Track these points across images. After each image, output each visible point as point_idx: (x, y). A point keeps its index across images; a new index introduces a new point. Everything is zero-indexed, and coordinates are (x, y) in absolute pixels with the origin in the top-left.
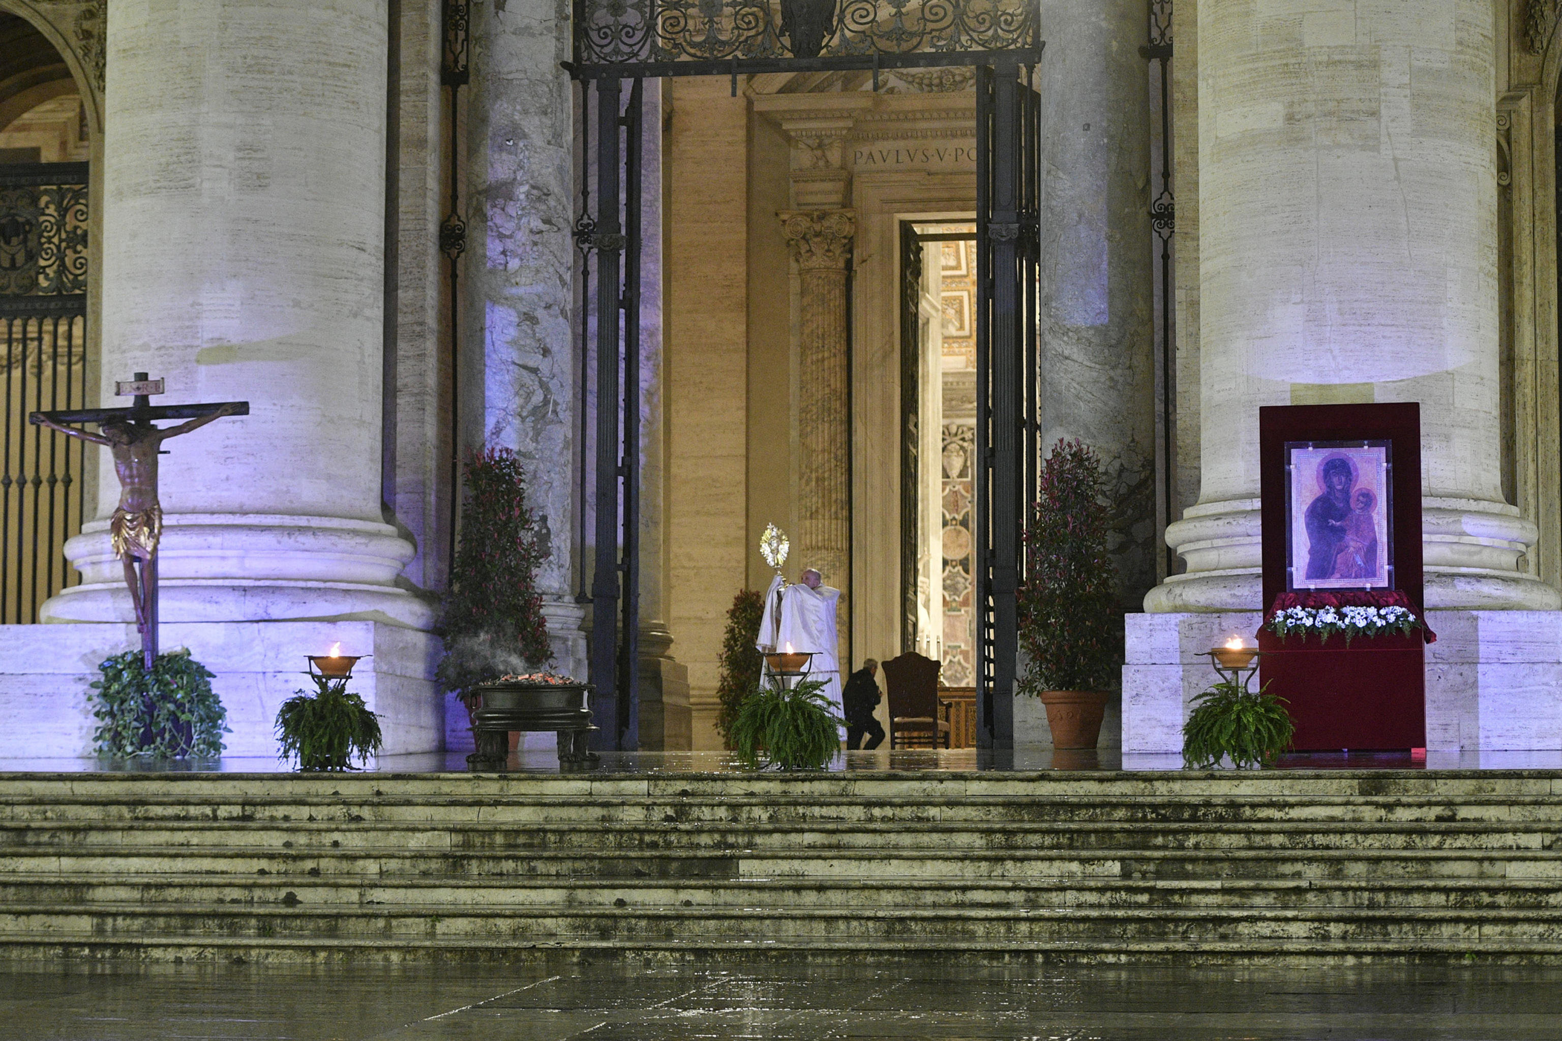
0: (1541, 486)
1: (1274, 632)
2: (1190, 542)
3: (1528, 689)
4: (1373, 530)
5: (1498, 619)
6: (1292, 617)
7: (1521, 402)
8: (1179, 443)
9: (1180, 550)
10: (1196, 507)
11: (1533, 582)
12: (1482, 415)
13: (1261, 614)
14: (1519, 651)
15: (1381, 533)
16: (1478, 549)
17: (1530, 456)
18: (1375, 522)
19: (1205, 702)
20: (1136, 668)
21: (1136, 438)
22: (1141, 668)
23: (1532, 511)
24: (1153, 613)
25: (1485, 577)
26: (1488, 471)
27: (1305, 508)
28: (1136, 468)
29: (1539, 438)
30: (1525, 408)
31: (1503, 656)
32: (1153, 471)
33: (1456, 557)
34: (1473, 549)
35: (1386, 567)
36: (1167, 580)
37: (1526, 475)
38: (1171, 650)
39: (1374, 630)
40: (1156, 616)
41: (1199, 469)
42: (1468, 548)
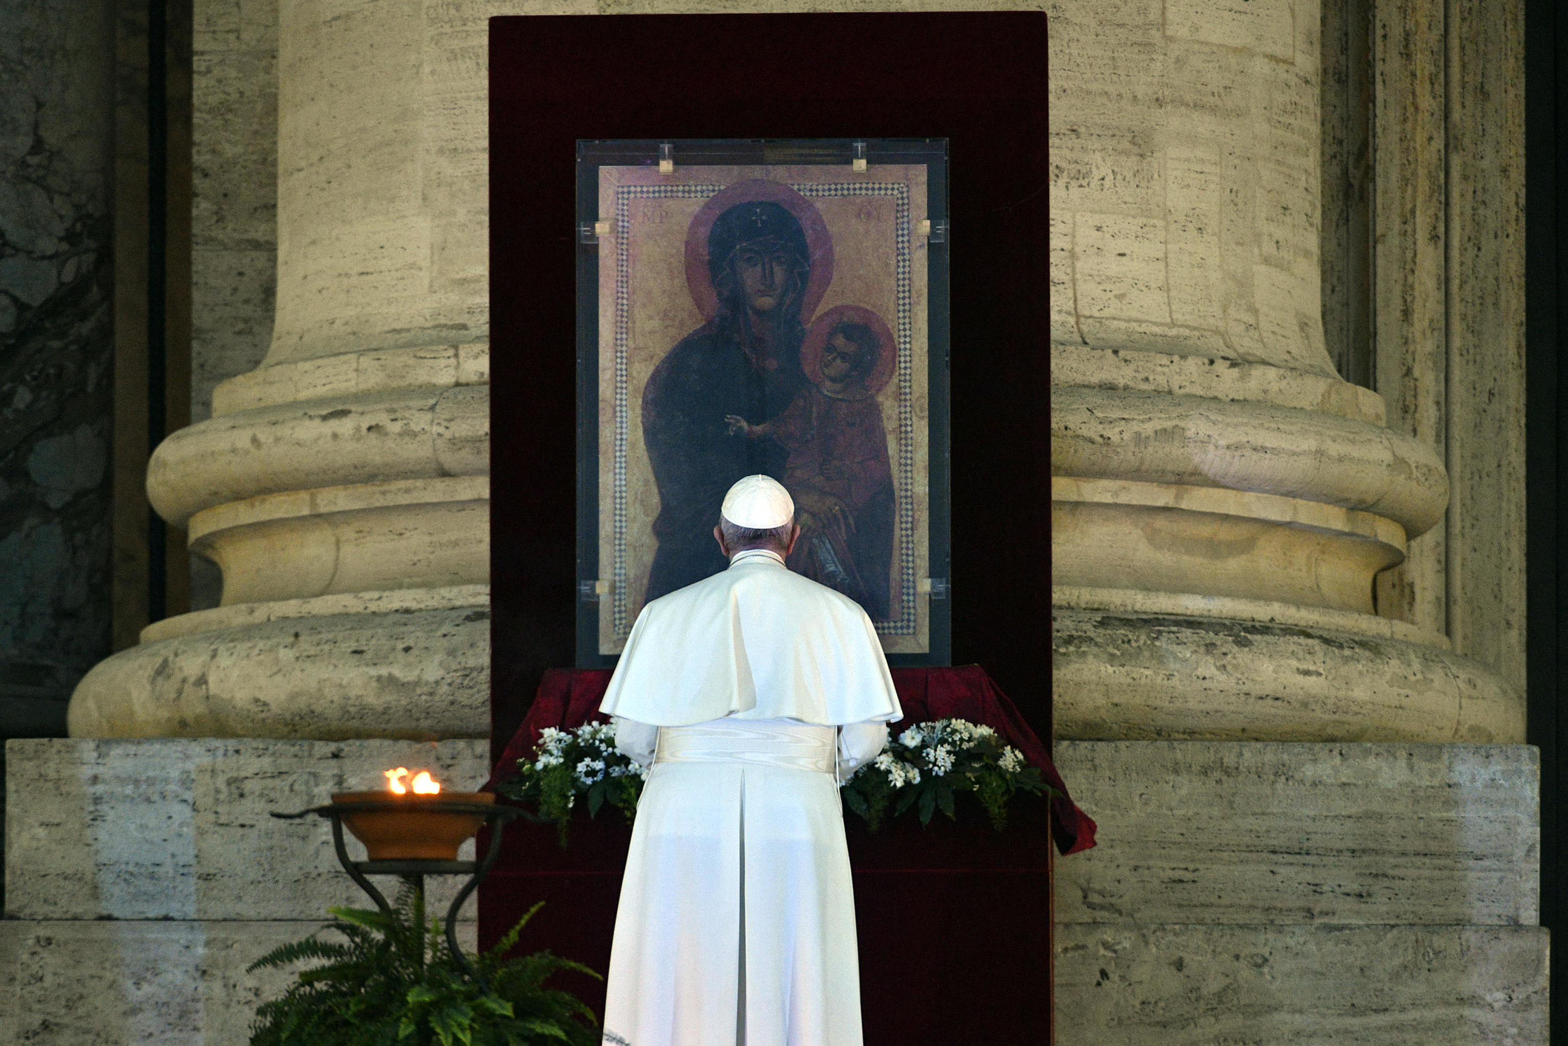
0: (1457, 326)
1: (532, 803)
2: (238, 496)
3: (1411, 1015)
4: (880, 454)
5: (1309, 771)
6: (595, 754)
7: (1396, 32)
8: (199, 158)
9: (199, 528)
10: (259, 374)
11: (1430, 655)
12: (1260, 67)
13: (483, 746)
14: (1378, 886)
15: (907, 465)
16: (1242, 532)
17: (1422, 221)
18: (890, 425)
19: (308, 978)
20: (43, 931)
21: (51, 139)
22: (60, 932)
23: (1428, 413)
24: (104, 743)
25: (1265, 629)
26: (1280, 266)
27: (643, 372)
28: (47, 245)
29: (1456, 161)
30: (1407, 55)
31: (1323, 904)
32: (105, 256)
33: (1165, 559)
34: (1225, 533)
35: (925, 586)
36: (153, 630)
37: (1408, 289)
38: (168, 869)
39: (879, 804)
40: (116, 751)
41: (270, 248)
42: (1206, 530)
